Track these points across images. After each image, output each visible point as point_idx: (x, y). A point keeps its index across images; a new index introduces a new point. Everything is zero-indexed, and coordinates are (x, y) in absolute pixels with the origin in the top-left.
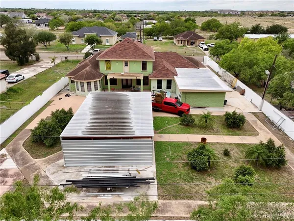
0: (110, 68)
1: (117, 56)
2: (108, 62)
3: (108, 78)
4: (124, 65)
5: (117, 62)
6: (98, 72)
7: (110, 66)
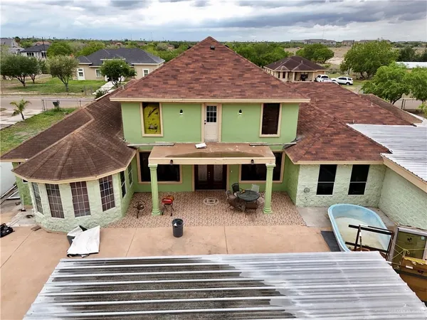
0: (156, 128)
1: (183, 90)
2: (151, 107)
3: (153, 163)
4: (204, 117)
5: (181, 107)
6: (116, 142)
7: (156, 121)
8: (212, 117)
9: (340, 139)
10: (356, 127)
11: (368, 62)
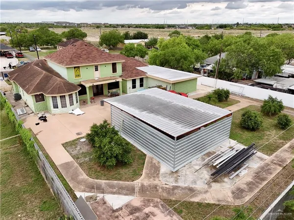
0: (79, 76)
2: (77, 68)
3: (87, 86)
4: (94, 69)
5: (87, 67)
7: (79, 73)
8: (97, 70)
9: (134, 72)
10: (137, 68)
11: (113, 41)
